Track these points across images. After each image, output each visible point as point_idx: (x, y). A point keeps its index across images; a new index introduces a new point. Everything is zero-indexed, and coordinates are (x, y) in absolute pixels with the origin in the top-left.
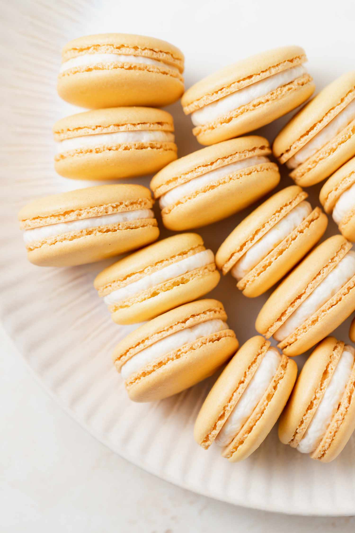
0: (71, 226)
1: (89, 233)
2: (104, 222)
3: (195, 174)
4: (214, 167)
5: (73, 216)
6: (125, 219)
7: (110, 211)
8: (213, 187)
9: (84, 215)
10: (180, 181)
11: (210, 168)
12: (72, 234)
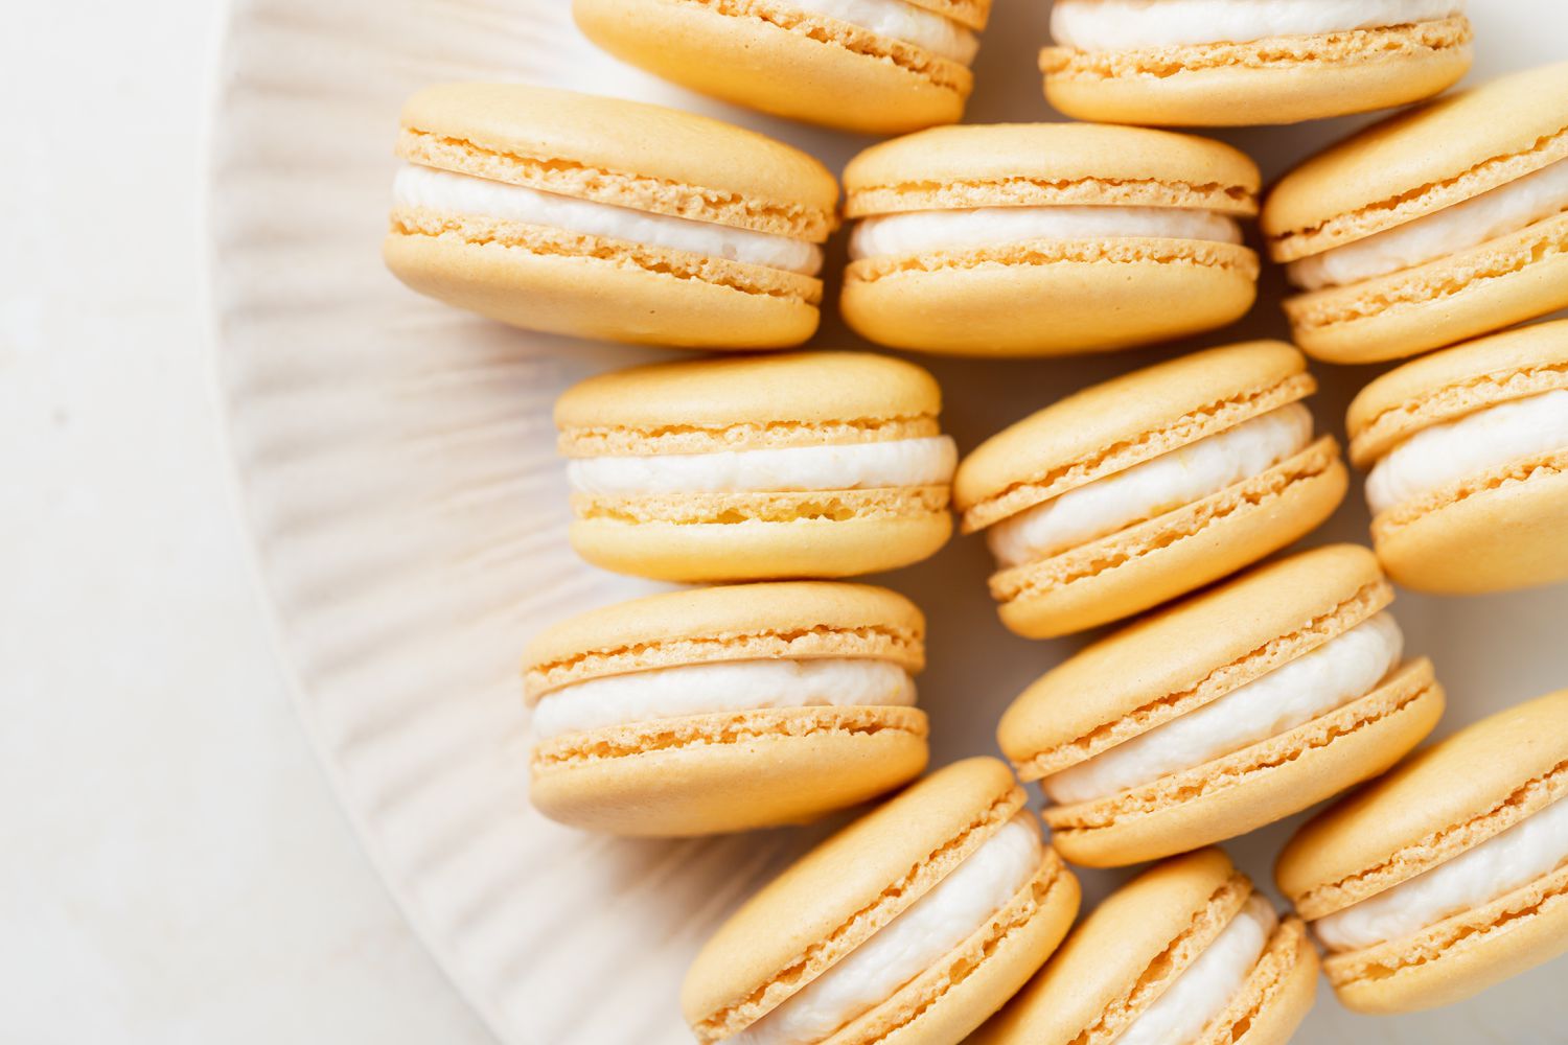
0: (555, 210)
1: (603, 253)
2: (662, 237)
3: (997, 197)
4: (1065, 196)
5: (572, 181)
6: (730, 253)
7: (694, 208)
8: (1036, 258)
9: (607, 192)
10: (943, 198)
11: (1051, 195)
12: (549, 235)
